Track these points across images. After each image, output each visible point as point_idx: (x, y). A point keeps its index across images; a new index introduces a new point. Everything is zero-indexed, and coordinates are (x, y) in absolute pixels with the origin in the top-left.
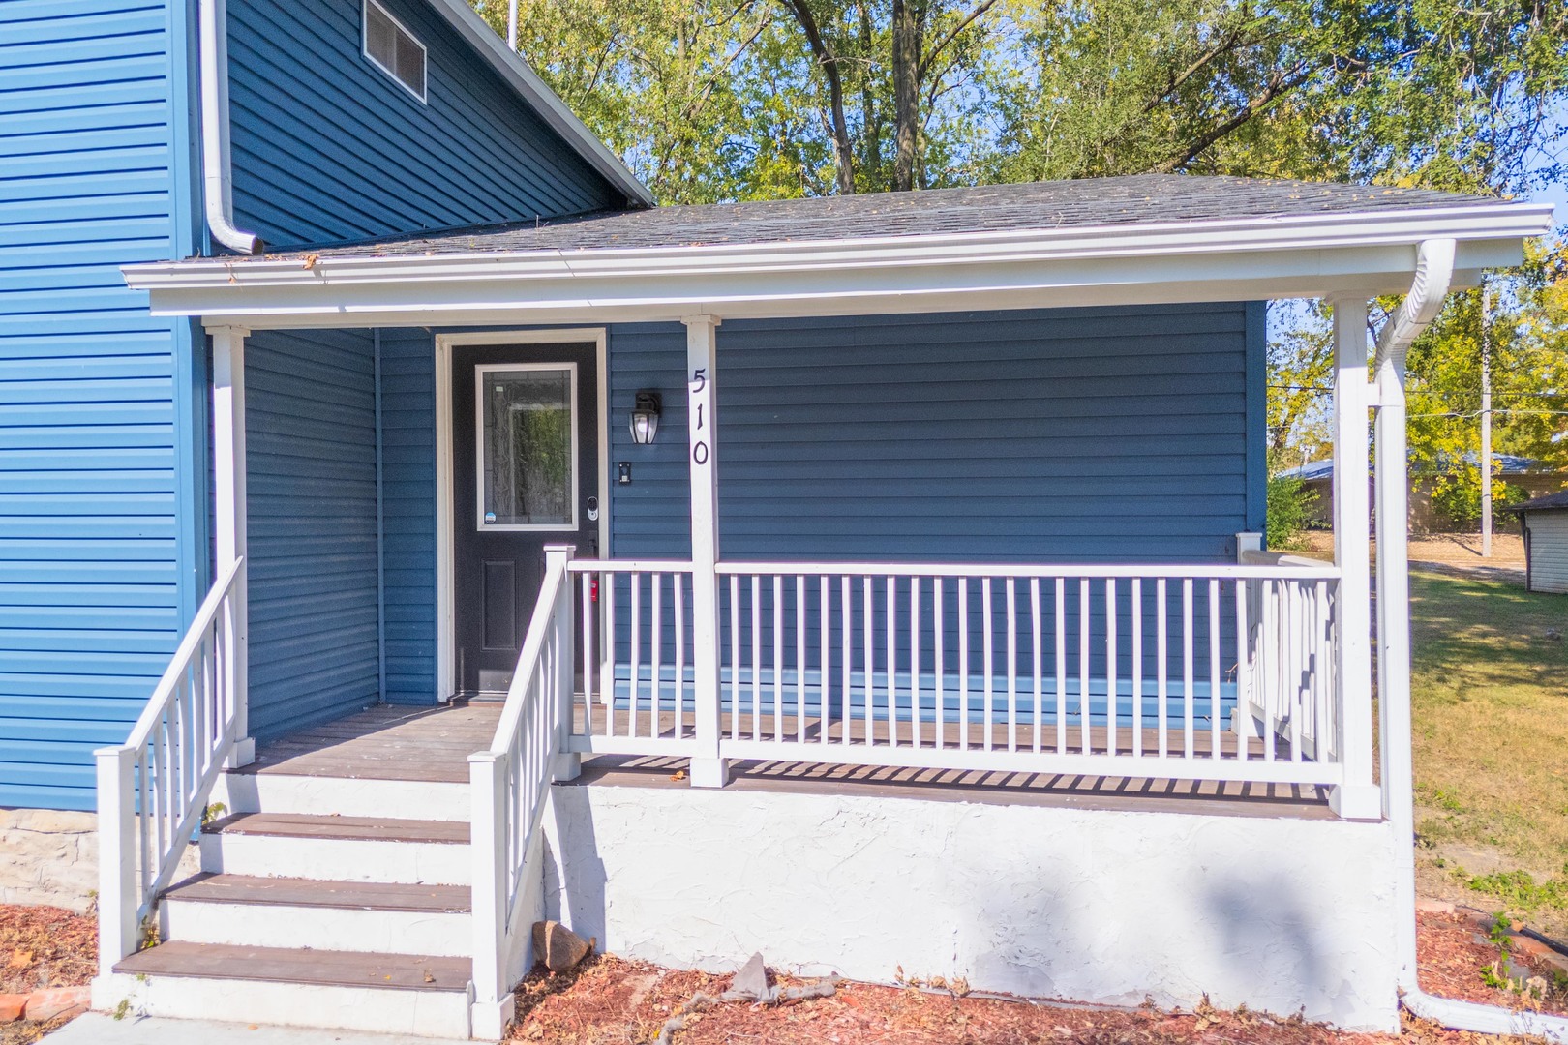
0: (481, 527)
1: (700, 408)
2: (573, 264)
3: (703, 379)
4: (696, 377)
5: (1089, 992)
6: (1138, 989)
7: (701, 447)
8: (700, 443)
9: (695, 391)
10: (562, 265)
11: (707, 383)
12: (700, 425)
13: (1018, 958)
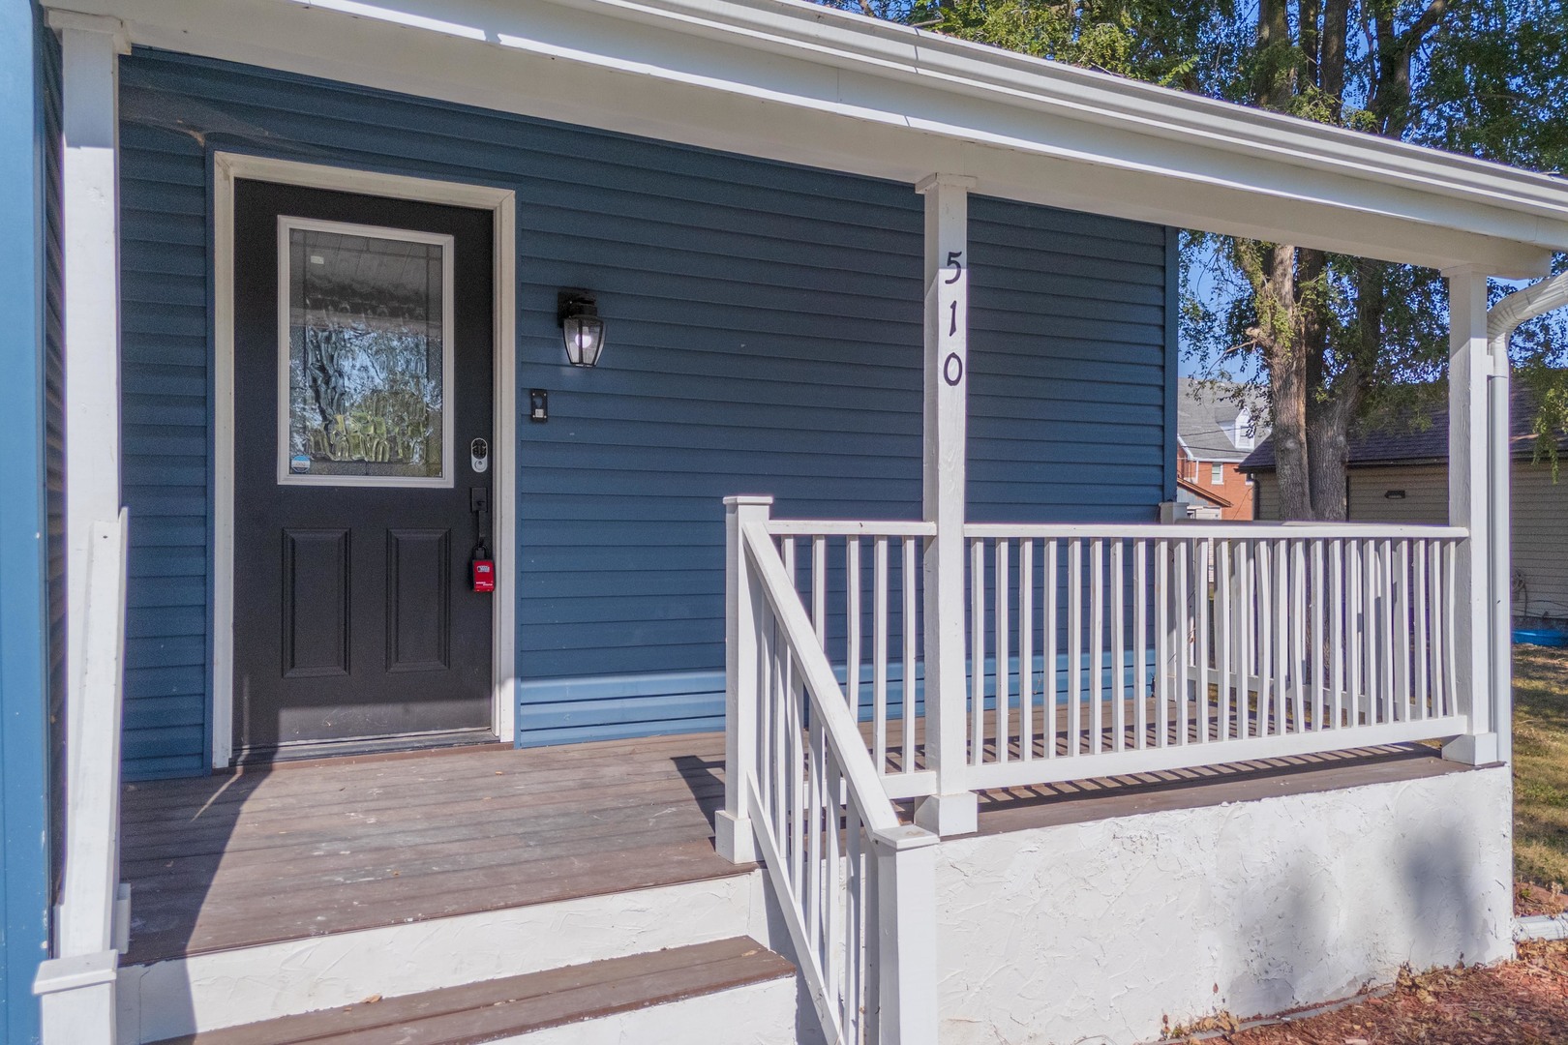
0: (284, 478)
1: (954, 306)
2: (926, 55)
3: (959, 266)
4: (950, 262)
5: (1321, 991)
6: (1357, 975)
7: (953, 361)
8: (953, 355)
9: (947, 282)
10: (908, 50)
11: (964, 272)
12: (953, 329)
13: (1267, 972)
